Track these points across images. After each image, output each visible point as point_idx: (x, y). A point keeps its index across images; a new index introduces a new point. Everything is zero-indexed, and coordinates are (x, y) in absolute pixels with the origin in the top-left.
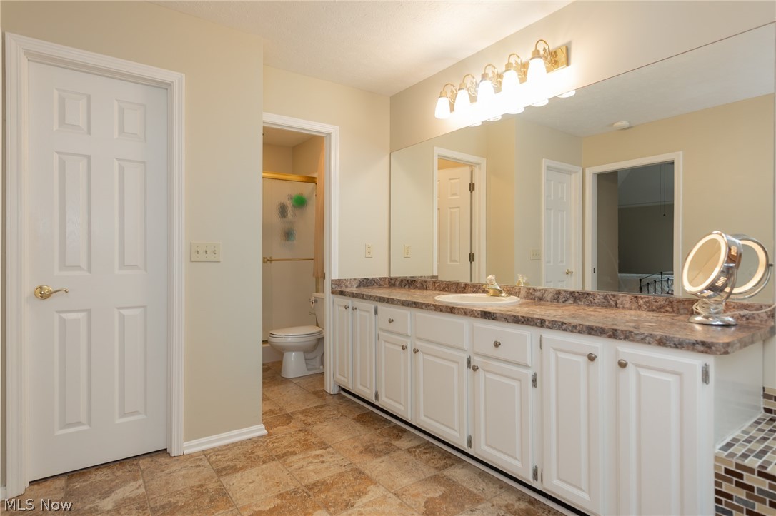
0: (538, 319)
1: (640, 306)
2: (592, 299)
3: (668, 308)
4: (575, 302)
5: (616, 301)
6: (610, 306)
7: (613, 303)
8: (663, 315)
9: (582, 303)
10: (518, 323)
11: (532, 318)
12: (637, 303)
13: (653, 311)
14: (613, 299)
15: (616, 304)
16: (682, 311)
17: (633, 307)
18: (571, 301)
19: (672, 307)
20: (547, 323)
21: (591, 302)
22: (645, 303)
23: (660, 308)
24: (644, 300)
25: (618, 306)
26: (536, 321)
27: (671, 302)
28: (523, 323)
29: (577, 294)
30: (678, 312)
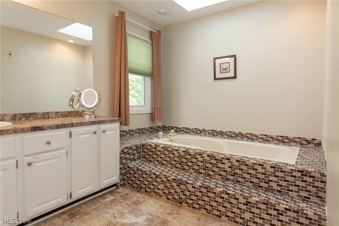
0: (70, 124)
1: (59, 116)
2: (36, 116)
3: (68, 115)
4: (26, 119)
5: (48, 115)
6: (46, 118)
7: (47, 116)
8: (67, 118)
9: (31, 119)
10: (59, 128)
11: (67, 124)
12: (58, 115)
13: (63, 117)
14: (47, 115)
15: (48, 117)
16: (73, 116)
17: (56, 117)
18: (24, 119)
19: (70, 115)
20: (74, 124)
21: (36, 117)
22: (60, 114)
23: (66, 116)
24: (60, 113)
25: (49, 117)
26: (69, 125)
27: (69, 113)
28: (62, 127)
29: (27, 115)
30: (72, 116)
